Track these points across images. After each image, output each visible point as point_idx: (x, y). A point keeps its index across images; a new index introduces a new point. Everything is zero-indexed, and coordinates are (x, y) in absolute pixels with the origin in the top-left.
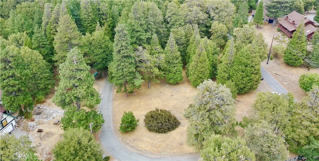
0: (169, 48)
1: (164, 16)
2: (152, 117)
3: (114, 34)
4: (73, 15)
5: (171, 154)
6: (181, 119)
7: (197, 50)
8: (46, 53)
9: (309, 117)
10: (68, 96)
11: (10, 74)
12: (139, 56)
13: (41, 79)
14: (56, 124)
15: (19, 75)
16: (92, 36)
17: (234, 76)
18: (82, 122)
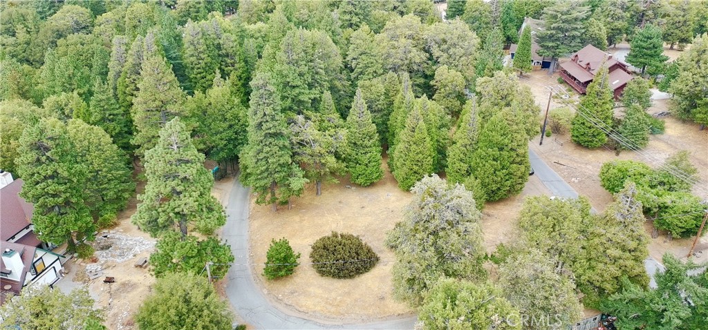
0: (354, 117)
1: (345, 56)
2: (325, 248)
3: (248, 94)
4: (170, 58)
5: (364, 317)
6: (381, 251)
7: (408, 121)
8: (117, 131)
9: (620, 241)
10: (164, 211)
11: (49, 173)
12: (297, 134)
13: (109, 180)
14: (141, 266)
15: (66, 174)
16: (206, 97)
17: (479, 169)
18: (192, 261)
